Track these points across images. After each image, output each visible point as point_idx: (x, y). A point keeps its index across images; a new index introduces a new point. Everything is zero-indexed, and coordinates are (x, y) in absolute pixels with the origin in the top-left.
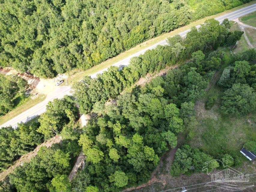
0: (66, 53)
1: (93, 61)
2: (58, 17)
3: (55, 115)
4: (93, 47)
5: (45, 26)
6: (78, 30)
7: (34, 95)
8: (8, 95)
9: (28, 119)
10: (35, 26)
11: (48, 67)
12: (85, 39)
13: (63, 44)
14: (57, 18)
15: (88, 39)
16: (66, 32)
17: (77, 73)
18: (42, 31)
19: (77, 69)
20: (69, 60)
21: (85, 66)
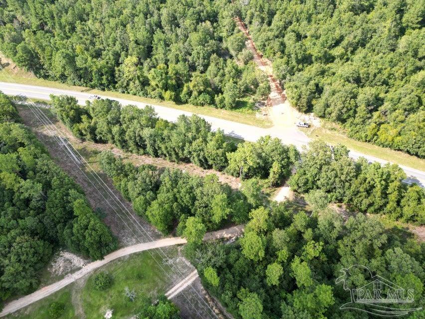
0: (349, 96)
1: (375, 134)
2: (390, 39)
3: (259, 156)
4: (397, 117)
5: (359, 41)
6: (400, 78)
7: (262, 114)
8: (240, 91)
9: (231, 133)
10: (347, 32)
11: (310, 95)
12: (396, 97)
13: (358, 81)
14: (387, 41)
15: (403, 99)
16: (380, 67)
17: (336, 132)
18: (350, 44)
19: (342, 126)
20: (343, 107)
21: (357, 132)
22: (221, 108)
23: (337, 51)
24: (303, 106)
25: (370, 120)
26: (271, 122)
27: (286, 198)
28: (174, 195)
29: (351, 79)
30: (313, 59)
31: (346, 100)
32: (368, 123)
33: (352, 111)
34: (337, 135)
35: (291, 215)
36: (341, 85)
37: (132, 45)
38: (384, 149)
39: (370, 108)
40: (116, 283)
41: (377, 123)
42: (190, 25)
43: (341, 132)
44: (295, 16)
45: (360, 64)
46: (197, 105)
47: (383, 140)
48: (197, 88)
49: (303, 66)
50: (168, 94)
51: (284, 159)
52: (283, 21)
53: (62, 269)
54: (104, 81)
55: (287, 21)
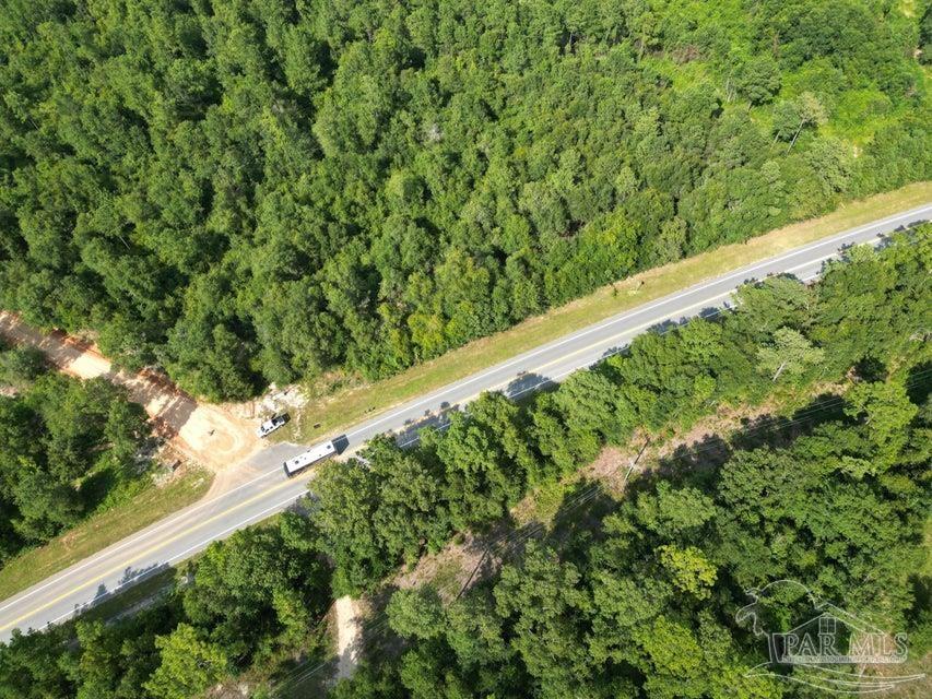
0: (310, 309)
1: (412, 346)
2: (296, 140)
4: (419, 288)
5: (245, 175)
6: (369, 202)
7: (167, 470)
10: (209, 170)
11: (234, 360)
12: (390, 251)
13: (303, 262)
14: (294, 144)
15: (403, 249)
16: (320, 204)
17: (345, 389)
18: (232, 191)
19: (347, 370)
20: (319, 339)
21: (380, 362)
23: (219, 222)
24: (240, 390)
25: (383, 328)
26: (203, 473)
27: (357, 620)
29: (288, 269)
30: (182, 269)
31: (311, 324)
32: (382, 335)
33: (339, 335)
34: (351, 393)
36: (279, 296)
38: (444, 357)
39: (364, 304)
41: (398, 324)
43: (353, 380)
45: (280, 227)
47: (430, 346)
51: (287, 563)
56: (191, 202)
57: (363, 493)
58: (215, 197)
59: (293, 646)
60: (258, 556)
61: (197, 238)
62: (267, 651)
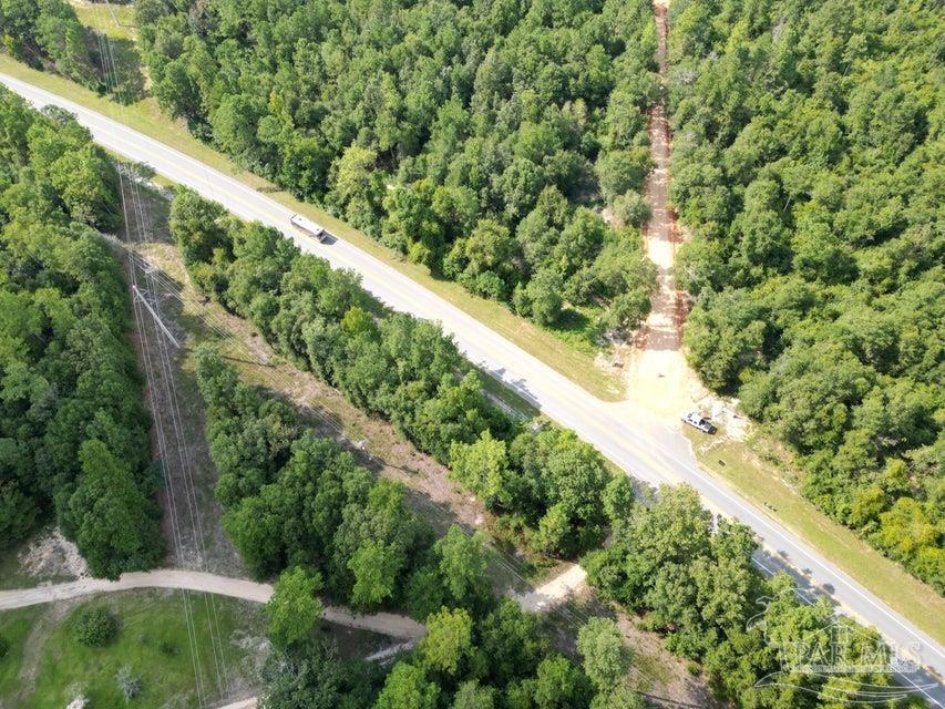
7: (610, 361)
9: (517, 383)
11: (738, 354)
17: (775, 470)
19: (798, 461)
20: (812, 417)
21: (830, 491)
22: (524, 316)
23: (869, 260)
24: (713, 376)
25: (872, 475)
26: (624, 390)
27: (571, 593)
28: (301, 499)
29: (867, 347)
30: (796, 261)
31: (823, 401)
32: (863, 479)
33: (831, 434)
34: (776, 479)
35: (539, 655)
36: (832, 356)
37: (384, 118)
38: (887, 561)
39: (885, 442)
40: (122, 642)
41: (889, 490)
42: (530, 103)
43: (791, 474)
44: (798, 139)
45: (911, 314)
46: (473, 291)
47: (888, 538)
48: (479, 255)
49: (765, 273)
50: (416, 249)
51: (587, 502)
52: (760, 144)
53: (42, 564)
54: (303, 182)
55: (771, 146)
56: (870, 225)
57: (684, 542)
58: (893, 240)
59: (525, 544)
60: (581, 474)
61: (837, 254)
62: (513, 523)
